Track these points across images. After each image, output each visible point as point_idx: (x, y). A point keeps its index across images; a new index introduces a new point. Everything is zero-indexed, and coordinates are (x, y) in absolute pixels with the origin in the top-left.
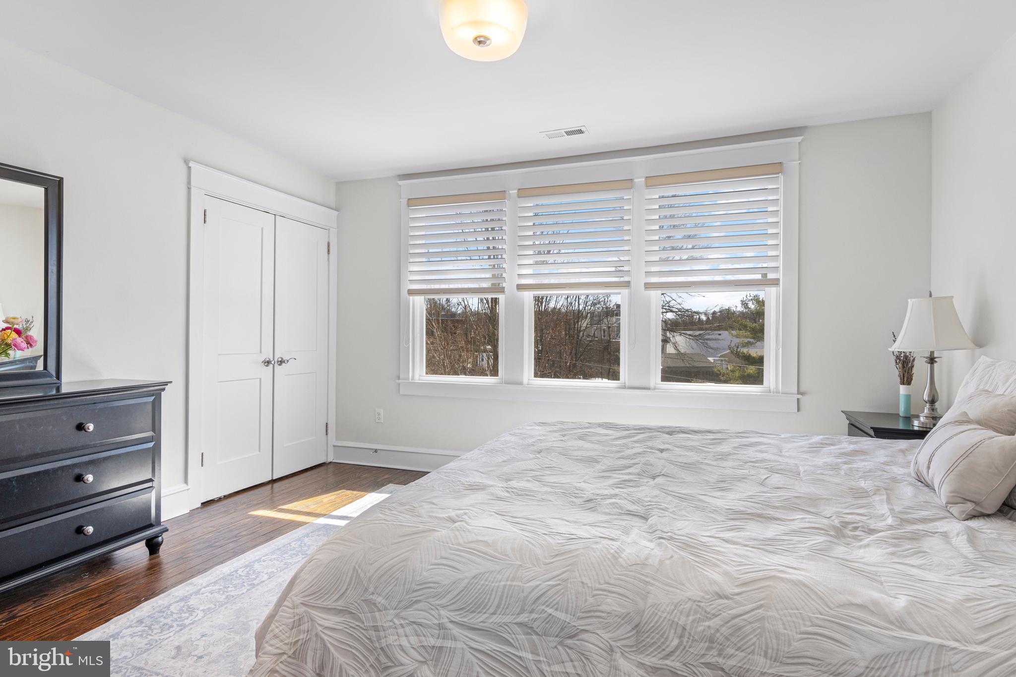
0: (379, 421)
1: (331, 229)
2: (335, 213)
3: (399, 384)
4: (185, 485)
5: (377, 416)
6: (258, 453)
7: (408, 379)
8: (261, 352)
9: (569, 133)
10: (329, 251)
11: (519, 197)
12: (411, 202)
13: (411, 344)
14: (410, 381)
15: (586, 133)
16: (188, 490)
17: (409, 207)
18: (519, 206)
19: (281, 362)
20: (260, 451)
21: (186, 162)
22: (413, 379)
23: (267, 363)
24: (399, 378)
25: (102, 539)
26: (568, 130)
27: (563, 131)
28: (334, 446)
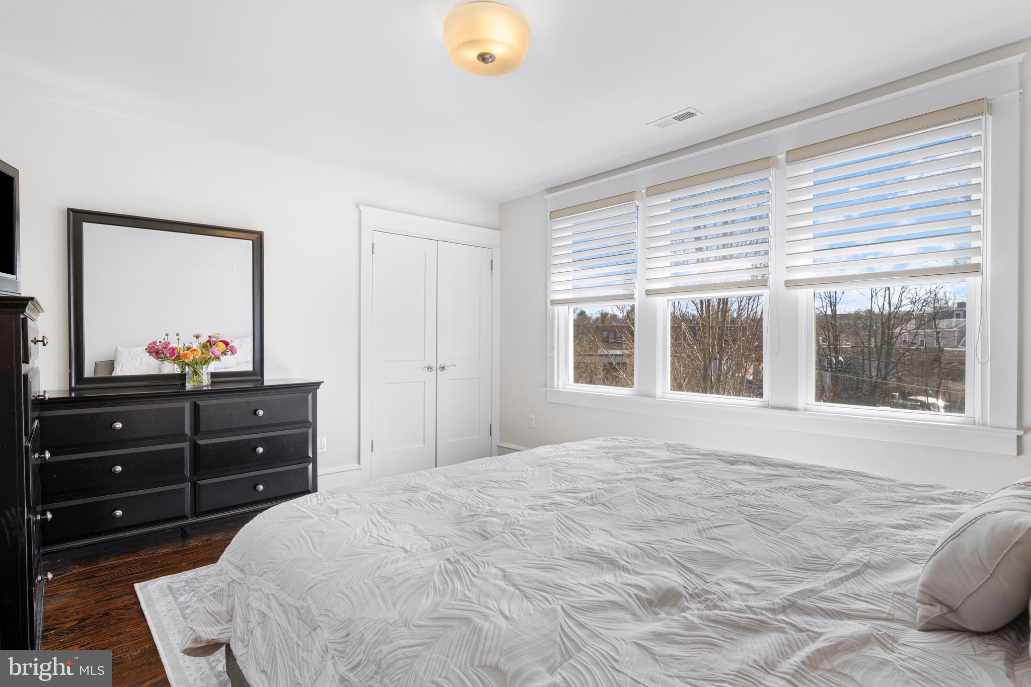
0: (531, 426)
1: (494, 247)
2: (499, 232)
3: (546, 392)
4: (358, 465)
5: (530, 421)
6: (423, 445)
7: (554, 387)
8: (425, 359)
9: (680, 118)
10: (492, 268)
11: (647, 196)
12: (555, 215)
13: (556, 352)
14: (555, 389)
15: (698, 114)
16: (360, 469)
17: (551, 219)
18: (648, 206)
19: (443, 368)
20: (424, 444)
21: (357, 206)
22: (558, 387)
23: (430, 368)
24: (546, 386)
25: (271, 496)
26: (677, 115)
27: (670, 118)
28: (498, 446)
